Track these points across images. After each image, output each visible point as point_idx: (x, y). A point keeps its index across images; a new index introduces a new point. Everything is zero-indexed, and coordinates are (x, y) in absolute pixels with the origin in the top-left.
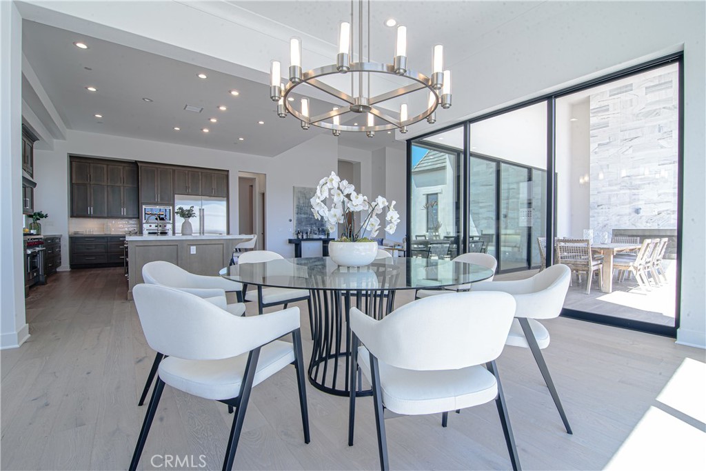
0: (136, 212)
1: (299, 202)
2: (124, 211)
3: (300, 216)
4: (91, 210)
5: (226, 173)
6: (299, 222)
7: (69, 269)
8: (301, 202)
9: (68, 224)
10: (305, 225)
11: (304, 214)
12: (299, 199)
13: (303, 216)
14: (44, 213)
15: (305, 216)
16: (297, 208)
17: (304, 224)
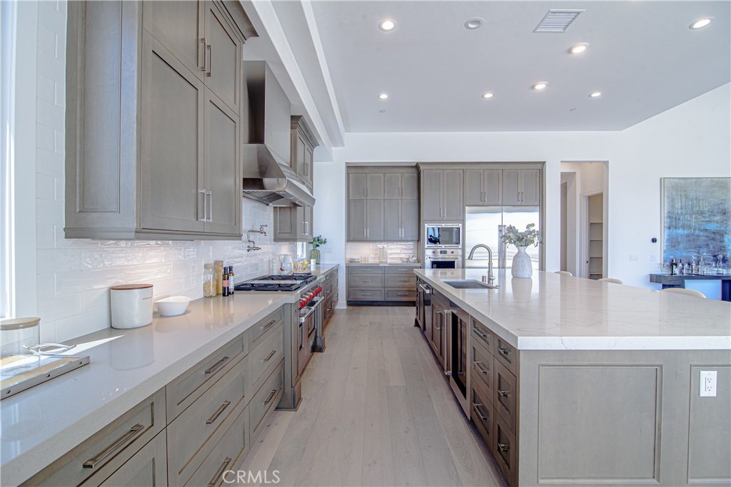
0: (415, 234)
1: (673, 207)
2: (402, 233)
3: (674, 232)
4: (367, 232)
5: (539, 166)
6: (673, 243)
7: (345, 307)
8: (678, 205)
9: (345, 249)
10: (685, 248)
11: (683, 227)
12: (673, 200)
13: (680, 231)
14: (323, 238)
15: (686, 232)
16: (669, 217)
17: (681, 246)
